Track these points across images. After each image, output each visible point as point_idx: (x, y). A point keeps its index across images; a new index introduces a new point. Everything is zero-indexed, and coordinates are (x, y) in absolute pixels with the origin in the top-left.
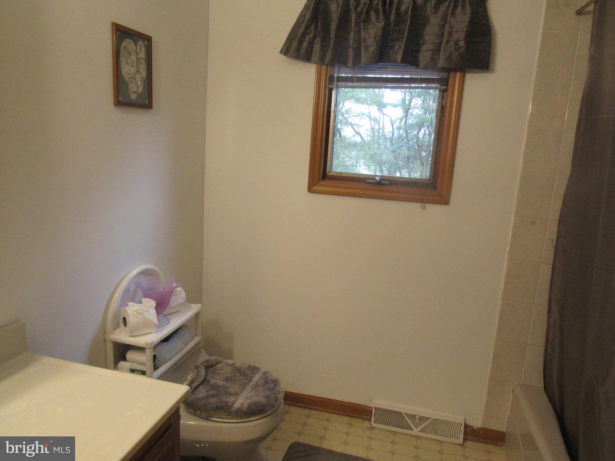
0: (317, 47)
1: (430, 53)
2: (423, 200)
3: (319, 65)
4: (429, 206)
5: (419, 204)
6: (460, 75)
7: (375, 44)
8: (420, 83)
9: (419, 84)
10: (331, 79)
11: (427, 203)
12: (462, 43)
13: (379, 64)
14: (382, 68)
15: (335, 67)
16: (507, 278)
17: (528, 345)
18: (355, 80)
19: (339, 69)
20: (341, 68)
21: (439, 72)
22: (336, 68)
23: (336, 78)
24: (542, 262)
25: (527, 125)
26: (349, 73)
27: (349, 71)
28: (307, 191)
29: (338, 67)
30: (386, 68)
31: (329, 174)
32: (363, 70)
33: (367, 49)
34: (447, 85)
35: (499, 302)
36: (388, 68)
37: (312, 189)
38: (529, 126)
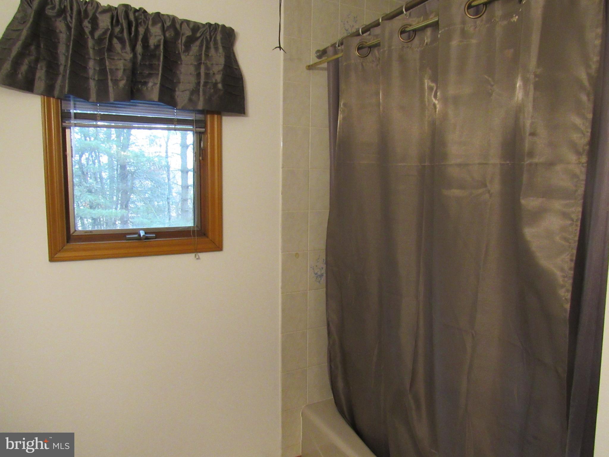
0: (41, 73)
1: (188, 93)
2: (196, 250)
3: (45, 97)
4: (202, 255)
5: (193, 255)
6: (218, 117)
7: (125, 78)
8: (177, 124)
9: (175, 125)
10: (65, 116)
11: (200, 252)
12: (220, 86)
13: (132, 101)
14: (132, 105)
15: (70, 101)
16: (283, 311)
17: (308, 367)
18: (99, 118)
19: (75, 104)
20: (78, 103)
21: (196, 114)
22: (72, 103)
23: (73, 115)
24: (308, 289)
25: (281, 166)
26: (90, 109)
27: (89, 107)
28: (48, 260)
29: (74, 101)
30: (135, 106)
31: (75, 234)
32: (108, 106)
33: (116, 82)
34: (205, 127)
35: (280, 335)
36: (138, 106)
37: (56, 256)
38: (283, 167)
